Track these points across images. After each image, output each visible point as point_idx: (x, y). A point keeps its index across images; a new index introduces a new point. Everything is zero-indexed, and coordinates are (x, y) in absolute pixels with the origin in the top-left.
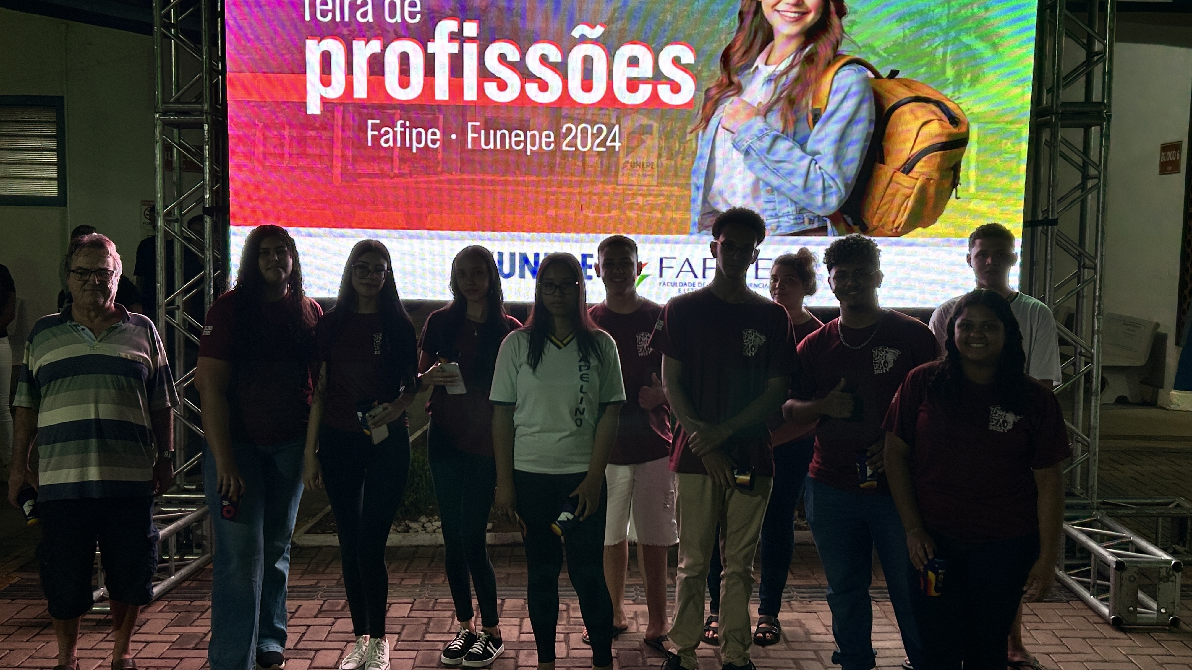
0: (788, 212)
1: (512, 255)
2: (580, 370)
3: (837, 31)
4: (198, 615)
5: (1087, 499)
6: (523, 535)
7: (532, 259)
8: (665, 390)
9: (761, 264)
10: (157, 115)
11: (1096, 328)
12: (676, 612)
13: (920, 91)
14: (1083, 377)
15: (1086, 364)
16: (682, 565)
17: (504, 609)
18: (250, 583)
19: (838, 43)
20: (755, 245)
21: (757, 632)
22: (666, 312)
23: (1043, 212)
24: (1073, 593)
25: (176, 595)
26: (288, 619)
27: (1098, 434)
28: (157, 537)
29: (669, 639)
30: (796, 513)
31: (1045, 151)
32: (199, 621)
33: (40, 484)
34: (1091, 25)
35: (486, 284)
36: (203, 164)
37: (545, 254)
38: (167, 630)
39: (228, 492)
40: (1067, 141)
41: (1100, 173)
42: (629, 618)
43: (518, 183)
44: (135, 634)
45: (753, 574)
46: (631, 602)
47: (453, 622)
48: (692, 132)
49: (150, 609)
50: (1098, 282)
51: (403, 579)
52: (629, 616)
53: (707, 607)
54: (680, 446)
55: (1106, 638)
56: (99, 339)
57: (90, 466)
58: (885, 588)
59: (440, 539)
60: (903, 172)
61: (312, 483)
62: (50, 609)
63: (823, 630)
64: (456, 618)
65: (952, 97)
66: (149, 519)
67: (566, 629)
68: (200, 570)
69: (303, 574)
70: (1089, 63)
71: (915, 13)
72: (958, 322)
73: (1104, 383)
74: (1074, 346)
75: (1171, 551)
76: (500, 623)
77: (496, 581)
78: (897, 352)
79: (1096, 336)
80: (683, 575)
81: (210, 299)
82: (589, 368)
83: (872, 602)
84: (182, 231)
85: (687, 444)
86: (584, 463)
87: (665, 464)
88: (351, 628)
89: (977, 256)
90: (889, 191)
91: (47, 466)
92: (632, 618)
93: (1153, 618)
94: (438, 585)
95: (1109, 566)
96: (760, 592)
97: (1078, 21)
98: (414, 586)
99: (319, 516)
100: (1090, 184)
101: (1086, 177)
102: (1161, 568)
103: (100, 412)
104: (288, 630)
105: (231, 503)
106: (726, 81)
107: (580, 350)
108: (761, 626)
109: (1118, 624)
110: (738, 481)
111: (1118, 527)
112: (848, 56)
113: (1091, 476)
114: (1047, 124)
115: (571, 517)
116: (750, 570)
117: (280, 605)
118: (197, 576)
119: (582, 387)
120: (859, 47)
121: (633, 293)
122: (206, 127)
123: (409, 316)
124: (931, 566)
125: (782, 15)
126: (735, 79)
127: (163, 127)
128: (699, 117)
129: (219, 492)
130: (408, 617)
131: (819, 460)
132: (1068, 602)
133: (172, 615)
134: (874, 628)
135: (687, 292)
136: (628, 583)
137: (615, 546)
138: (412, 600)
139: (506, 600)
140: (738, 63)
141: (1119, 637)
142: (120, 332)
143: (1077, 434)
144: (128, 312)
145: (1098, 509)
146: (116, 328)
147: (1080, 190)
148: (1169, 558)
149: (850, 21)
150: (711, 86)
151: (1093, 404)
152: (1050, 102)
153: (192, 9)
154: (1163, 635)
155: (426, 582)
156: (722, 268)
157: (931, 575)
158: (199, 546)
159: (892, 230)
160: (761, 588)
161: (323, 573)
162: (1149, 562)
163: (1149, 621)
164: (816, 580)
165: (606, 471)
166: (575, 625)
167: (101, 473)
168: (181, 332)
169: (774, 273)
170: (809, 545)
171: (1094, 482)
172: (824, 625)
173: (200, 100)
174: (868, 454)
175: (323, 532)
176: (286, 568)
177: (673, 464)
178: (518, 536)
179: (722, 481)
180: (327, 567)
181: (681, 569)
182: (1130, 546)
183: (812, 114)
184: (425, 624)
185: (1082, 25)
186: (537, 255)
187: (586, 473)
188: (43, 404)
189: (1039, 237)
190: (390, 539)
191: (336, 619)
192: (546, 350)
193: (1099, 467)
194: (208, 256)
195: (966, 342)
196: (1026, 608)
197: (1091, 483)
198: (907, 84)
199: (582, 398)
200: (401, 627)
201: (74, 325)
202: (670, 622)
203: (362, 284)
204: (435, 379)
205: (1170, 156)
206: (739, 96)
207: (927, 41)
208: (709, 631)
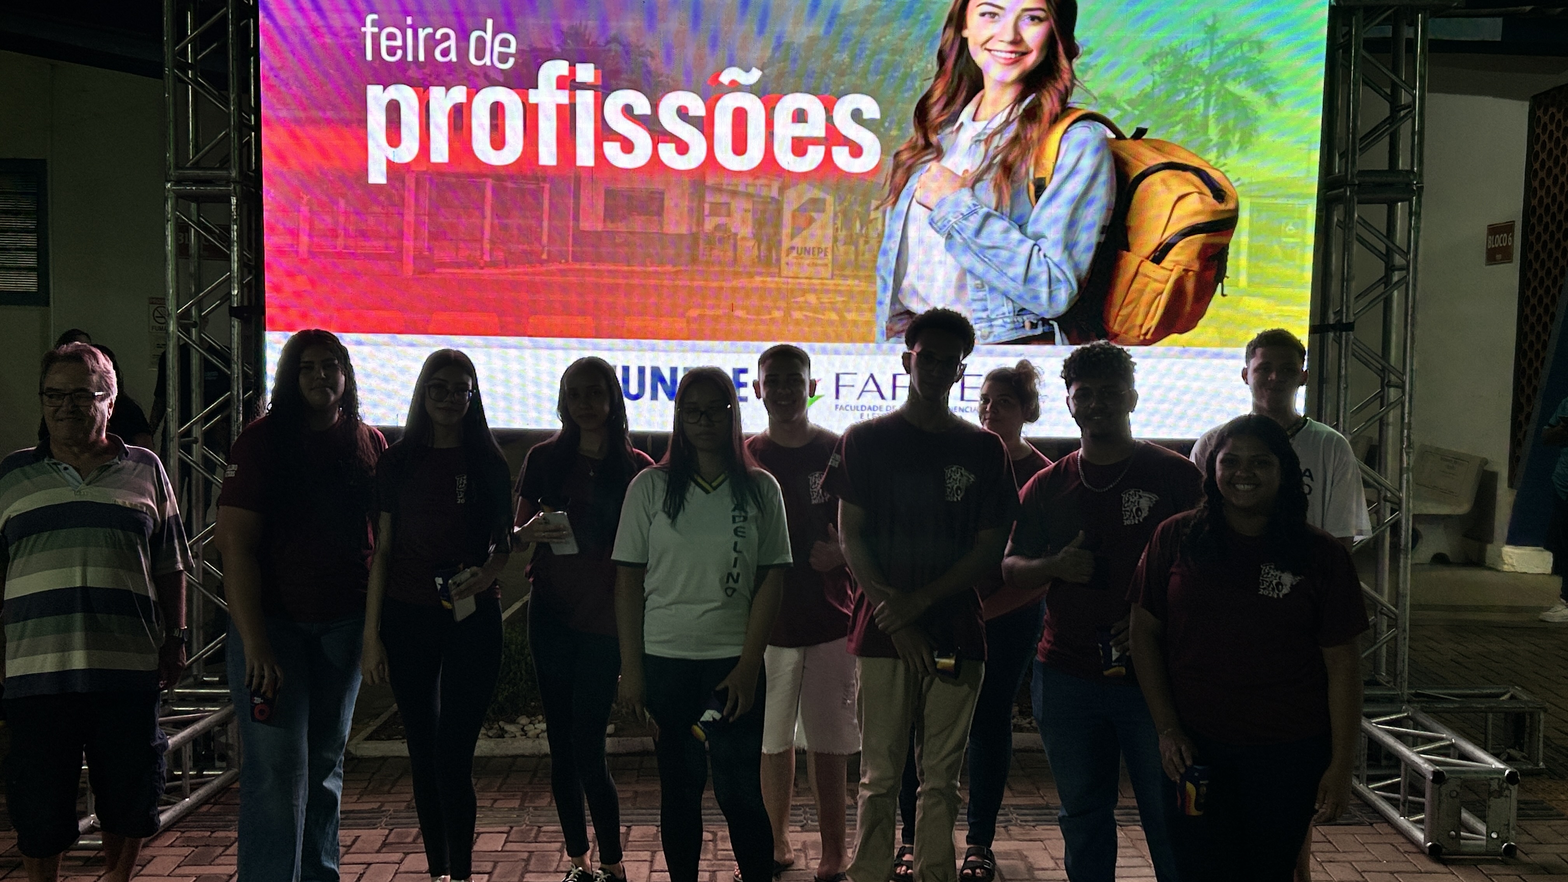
0: (1004, 314)
1: (641, 371)
2: (734, 521)
3: (1066, 76)
4: (221, 850)
5: (1394, 689)
6: (654, 741)
7: (667, 375)
8: (843, 546)
9: (969, 381)
10: (169, 185)
11: (1405, 465)
12: (858, 841)
13: (1173, 156)
14: (1389, 529)
15: (1393, 511)
16: (865, 780)
17: (630, 839)
18: (290, 809)
19: (1068, 92)
20: (961, 358)
21: (964, 868)
22: (844, 445)
23: (1335, 313)
24: (1378, 813)
25: (192, 824)
26: (341, 854)
27: (1408, 603)
28: (165, 746)
29: (848, 877)
30: (1015, 709)
31: (1337, 234)
32: (222, 858)
33: (8, 675)
34: (1396, 70)
35: (607, 408)
36: (229, 249)
37: (685, 369)
38: (178, 871)
39: (260, 685)
40: (1365, 222)
41: (1408, 262)
42: (795, 850)
43: (649, 275)
44: (136, 875)
45: (959, 790)
46: (799, 829)
47: (562, 856)
48: (877, 208)
49: (157, 843)
50: (1407, 405)
51: (495, 800)
52: (795, 847)
53: (899, 834)
54: (863, 622)
55: (1421, 873)
56: (87, 480)
57: (73, 649)
58: (1134, 808)
59: (545, 746)
60: (1153, 261)
61: (375, 674)
62: (20, 845)
63: (1051, 864)
64: (566, 853)
65: (1216, 163)
66: (154, 721)
67: (713, 865)
68: (224, 789)
69: (361, 795)
70: (1393, 119)
71: (1167, 54)
72: (1220, 456)
73: (1416, 537)
74: (1377, 489)
75: (1504, 757)
76: (624, 859)
77: (619, 801)
78: (1155, 497)
79: (1405, 476)
80: (867, 793)
81: (239, 428)
82: (745, 519)
83: (1118, 827)
84: (201, 339)
85: (872, 618)
86: (738, 645)
87: (843, 646)
88: (425, 866)
89: (1256, 370)
90: (1135, 286)
91: (17, 650)
92: (800, 850)
93: (1481, 846)
94: (543, 808)
95: (1425, 778)
96: (968, 814)
97: (1378, 65)
98: (510, 809)
99: (384, 717)
100: (1396, 277)
101: (1390, 268)
102: (1492, 779)
103: (89, 578)
104: (340, 871)
105: (266, 701)
106: (921, 142)
107: (734, 494)
108: (969, 859)
109: (1436, 854)
110: (939, 667)
111: (1436, 726)
112: (1080, 110)
113: (1400, 657)
114: (1339, 199)
115: (717, 716)
116: (956, 787)
117: (330, 838)
118: (220, 798)
119: (736, 544)
120: (1095, 98)
121: (804, 421)
122: (234, 200)
123: (500, 450)
124: (1187, 776)
125: (993, 56)
126: (934, 139)
127: (177, 201)
128: (887, 187)
129: (247, 686)
130: (501, 851)
131: (1051, 639)
132: (1371, 824)
133: (187, 851)
134: (1120, 862)
135: (871, 418)
136: (794, 803)
137: (779, 755)
138: (506, 829)
139: (633, 827)
140: (937, 118)
141: (1438, 871)
142: (115, 472)
143: (1383, 605)
144: (126, 445)
145: (1409, 702)
146: (110, 466)
147: (1383, 286)
148: (1502, 766)
149: (1082, 64)
150: (902, 148)
151: (1402, 564)
152: (1343, 169)
153: (215, 45)
154: (1494, 867)
155: (526, 805)
156: (917, 389)
157: (1190, 787)
158: (223, 757)
159: (1139, 336)
160: (969, 809)
161: (389, 792)
162: (1476, 772)
163: (1477, 850)
164: (1043, 798)
165: (765, 656)
166: (725, 860)
167: (89, 658)
168: (199, 472)
169: (984, 392)
170: (1033, 751)
171: (1404, 667)
172: (1052, 858)
173: (226, 166)
174: (1113, 632)
175: (389, 738)
176: (339, 787)
177: (853, 645)
178: (649, 742)
179: (918, 665)
180: (393, 786)
181: (864, 784)
182: (1452, 751)
183: (1035, 184)
184: (524, 860)
185: (1385, 71)
186: (674, 371)
187: (739, 657)
188: (11, 568)
189: (1330, 347)
190: (479, 746)
191: (406, 854)
192: (688, 496)
193: (1410, 647)
194: (236, 371)
195: (1230, 482)
196: (1317, 833)
197: (1399, 665)
198: (1158, 146)
199: (736, 559)
200: (491, 865)
201: (55, 464)
202: (850, 855)
203: (440, 409)
204: (536, 534)
205: (1500, 241)
206: (939, 161)
207: (1183, 89)
208: (902, 865)
